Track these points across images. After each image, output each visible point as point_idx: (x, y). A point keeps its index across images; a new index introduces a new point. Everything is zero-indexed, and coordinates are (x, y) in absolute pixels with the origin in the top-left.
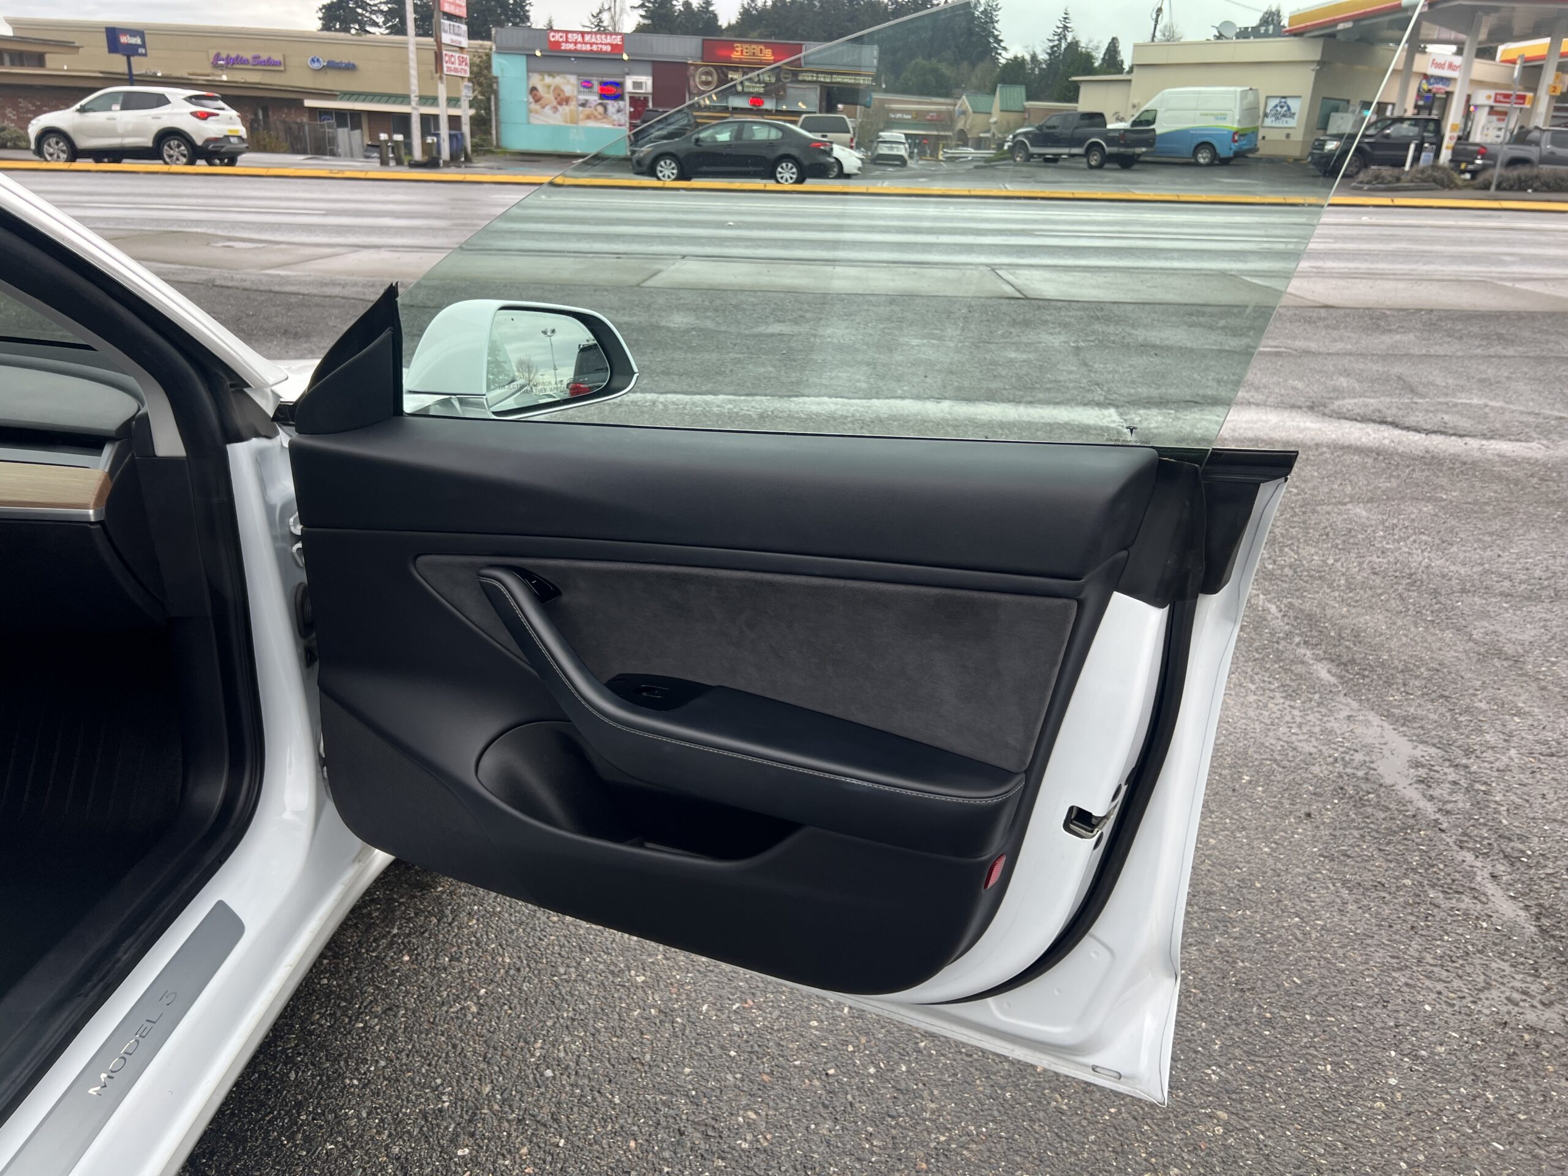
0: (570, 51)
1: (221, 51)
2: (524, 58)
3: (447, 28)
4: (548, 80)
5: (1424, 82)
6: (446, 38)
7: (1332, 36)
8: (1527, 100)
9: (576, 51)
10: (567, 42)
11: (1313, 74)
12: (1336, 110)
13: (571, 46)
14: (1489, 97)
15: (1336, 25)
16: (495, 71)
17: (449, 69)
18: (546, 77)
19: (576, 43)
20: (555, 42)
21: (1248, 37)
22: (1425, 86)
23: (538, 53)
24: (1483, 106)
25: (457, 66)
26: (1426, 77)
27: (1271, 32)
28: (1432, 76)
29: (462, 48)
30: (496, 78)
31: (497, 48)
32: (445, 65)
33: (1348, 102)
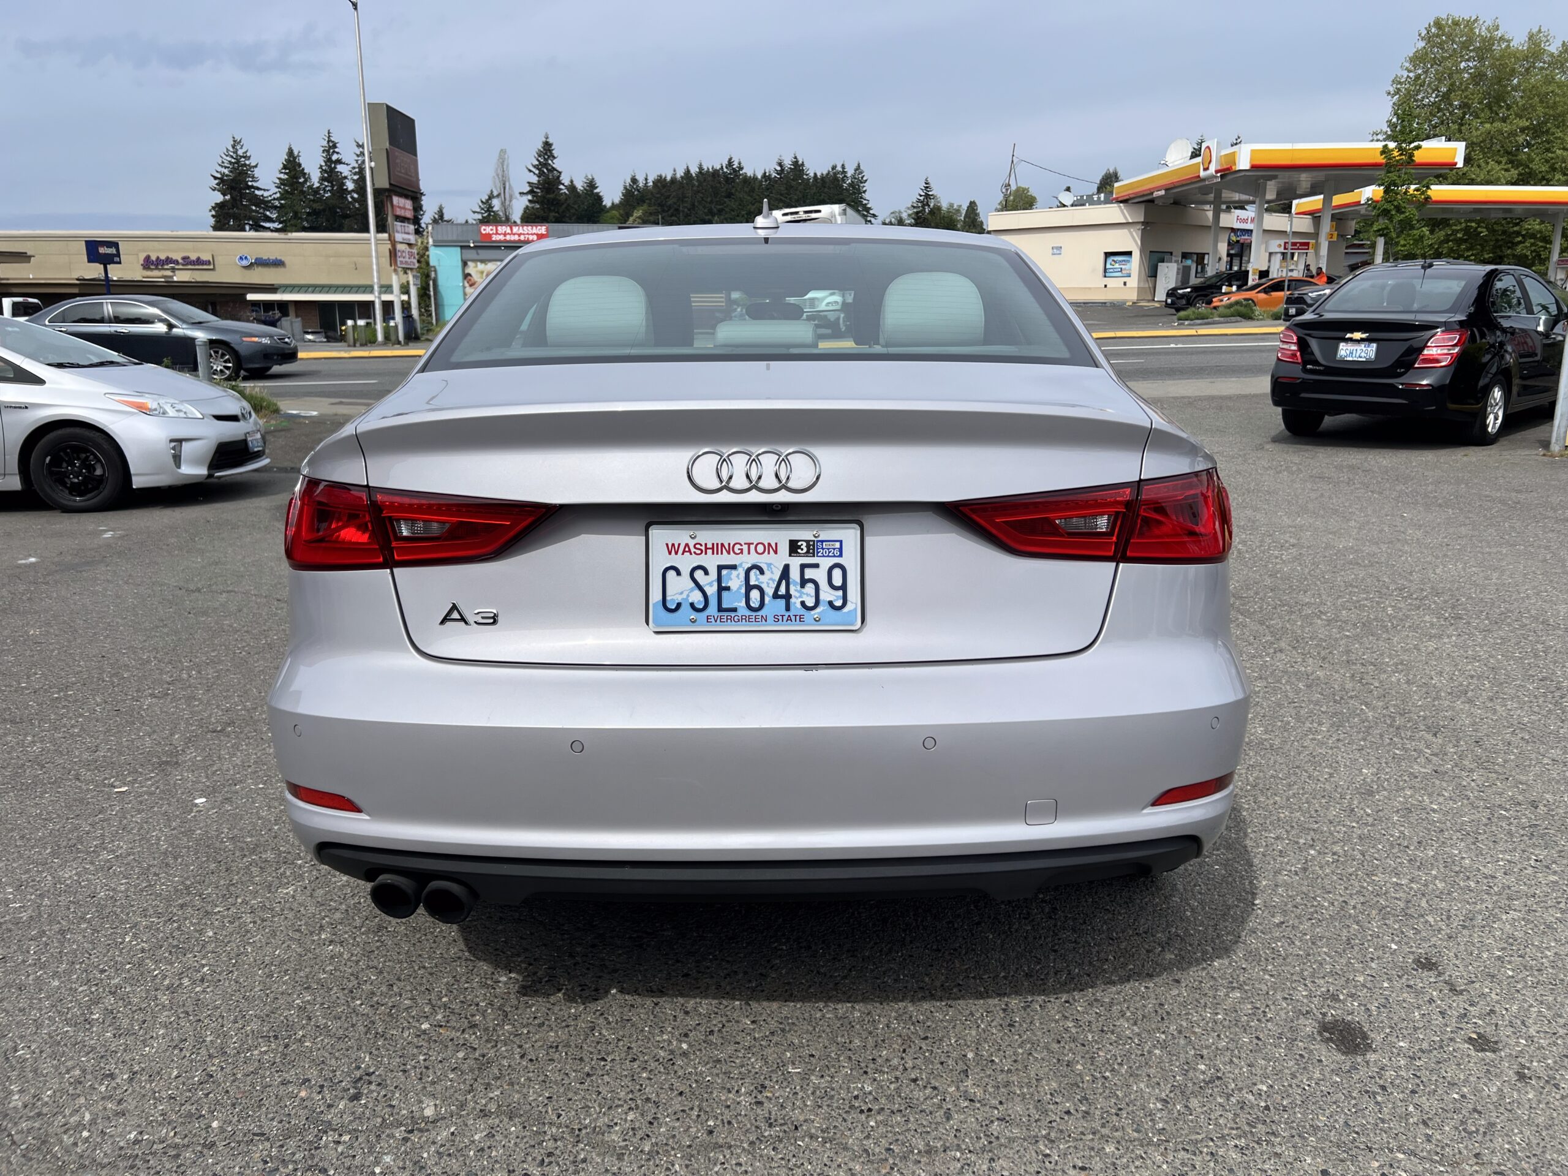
0: (500, 241)
1: (151, 254)
2: (459, 249)
3: (399, 228)
4: (481, 266)
5: (1232, 234)
6: (399, 237)
7: (1152, 201)
8: (1310, 246)
9: (506, 241)
10: (497, 233)
11: (1140, 232)
12: (1163, 261)
13: (501, 238)
14: (1280, 245)
15: (1152, 193)
16: (433, 262)
17: (401, 262)
18: (479, 263)
19: (505, 234)
20: (486, 234)
21: (1084, 205)
22: (1234, 238)
23: (472, 245)
24: (1276, 253)
25: (407, 259)
26: (1233, 230)
27: (1102, 199)
28: (1238, 229)
29: (410, 245)
30: (434, 267)
31: (434, 241)
32: (399, 259)
33: (1171, 253)
